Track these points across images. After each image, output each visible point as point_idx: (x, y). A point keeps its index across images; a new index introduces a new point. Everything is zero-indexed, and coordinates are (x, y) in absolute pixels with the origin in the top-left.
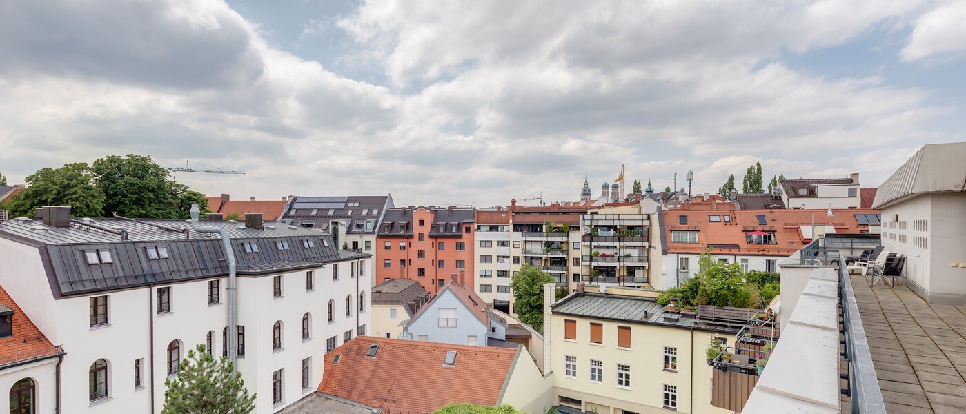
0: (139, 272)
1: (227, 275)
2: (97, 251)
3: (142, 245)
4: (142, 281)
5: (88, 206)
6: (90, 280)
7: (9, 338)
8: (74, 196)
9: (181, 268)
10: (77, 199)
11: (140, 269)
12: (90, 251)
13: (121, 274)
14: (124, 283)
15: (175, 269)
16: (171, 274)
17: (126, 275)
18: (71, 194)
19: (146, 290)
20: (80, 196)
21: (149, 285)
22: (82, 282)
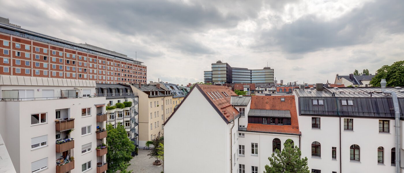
0: (335, 110)
1: (394, 118)
2: (318, 100)
3: (340, 99)
4: (336, 114)
5: (401, 81)
6: (313, 111)
7: (290, 126)
8: (394, 77)
9: (360, 110)
10: (395, 78)
11: (336, 109)
12: (315, 100)
13: (327, 110)
14: (327, 114)
15: (356, 110)
16: (353, 113)
17: (329, 110)
18: (392, 76)
19: (338, 118)
20: (397, 76)
21: (340, 116)
22: (309, 111)
